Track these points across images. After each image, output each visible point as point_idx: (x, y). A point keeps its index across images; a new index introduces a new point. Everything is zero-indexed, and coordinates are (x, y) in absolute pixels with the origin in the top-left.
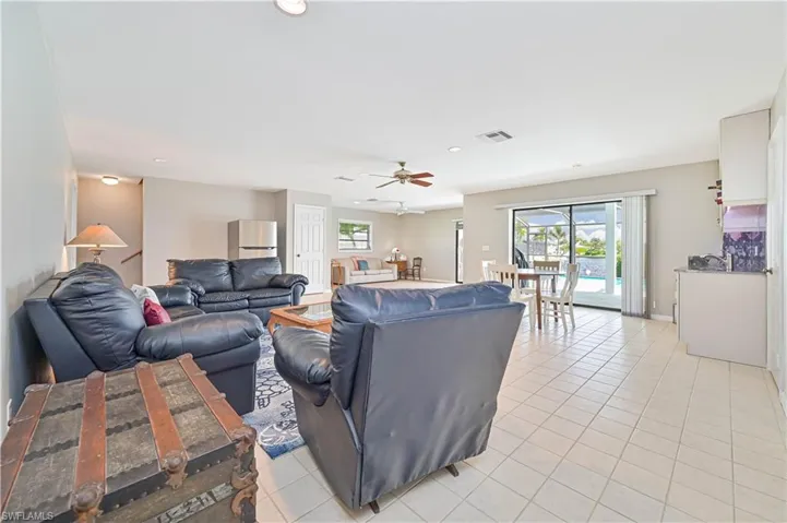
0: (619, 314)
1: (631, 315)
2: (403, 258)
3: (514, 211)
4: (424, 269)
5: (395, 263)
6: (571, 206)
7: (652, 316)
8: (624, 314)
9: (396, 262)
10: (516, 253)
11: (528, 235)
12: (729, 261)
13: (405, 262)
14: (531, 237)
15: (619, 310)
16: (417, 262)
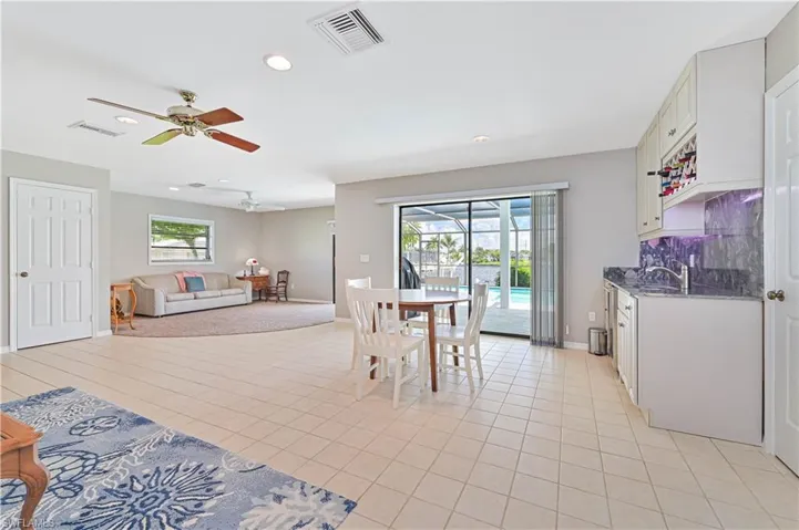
0: (528, 343)
1: (541, 343)
2: (263, 272)
3: (401, 207)
4: (292, 287)
5: (249, 279)
6: (470, 202)
7: (566, 344)
8: (534, 343)
9: (253, 278)
10: (404, 264)
11: (421, 242)
12: (684, 276)
13: (266, 278)
14: (424, 245)
15: (527, 337)
16: (282, 277)
